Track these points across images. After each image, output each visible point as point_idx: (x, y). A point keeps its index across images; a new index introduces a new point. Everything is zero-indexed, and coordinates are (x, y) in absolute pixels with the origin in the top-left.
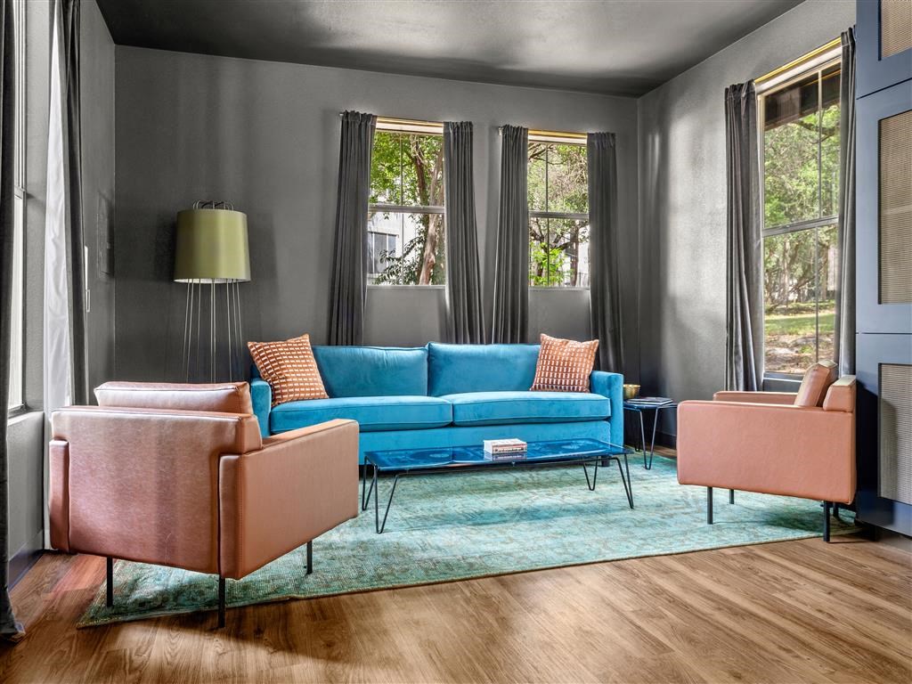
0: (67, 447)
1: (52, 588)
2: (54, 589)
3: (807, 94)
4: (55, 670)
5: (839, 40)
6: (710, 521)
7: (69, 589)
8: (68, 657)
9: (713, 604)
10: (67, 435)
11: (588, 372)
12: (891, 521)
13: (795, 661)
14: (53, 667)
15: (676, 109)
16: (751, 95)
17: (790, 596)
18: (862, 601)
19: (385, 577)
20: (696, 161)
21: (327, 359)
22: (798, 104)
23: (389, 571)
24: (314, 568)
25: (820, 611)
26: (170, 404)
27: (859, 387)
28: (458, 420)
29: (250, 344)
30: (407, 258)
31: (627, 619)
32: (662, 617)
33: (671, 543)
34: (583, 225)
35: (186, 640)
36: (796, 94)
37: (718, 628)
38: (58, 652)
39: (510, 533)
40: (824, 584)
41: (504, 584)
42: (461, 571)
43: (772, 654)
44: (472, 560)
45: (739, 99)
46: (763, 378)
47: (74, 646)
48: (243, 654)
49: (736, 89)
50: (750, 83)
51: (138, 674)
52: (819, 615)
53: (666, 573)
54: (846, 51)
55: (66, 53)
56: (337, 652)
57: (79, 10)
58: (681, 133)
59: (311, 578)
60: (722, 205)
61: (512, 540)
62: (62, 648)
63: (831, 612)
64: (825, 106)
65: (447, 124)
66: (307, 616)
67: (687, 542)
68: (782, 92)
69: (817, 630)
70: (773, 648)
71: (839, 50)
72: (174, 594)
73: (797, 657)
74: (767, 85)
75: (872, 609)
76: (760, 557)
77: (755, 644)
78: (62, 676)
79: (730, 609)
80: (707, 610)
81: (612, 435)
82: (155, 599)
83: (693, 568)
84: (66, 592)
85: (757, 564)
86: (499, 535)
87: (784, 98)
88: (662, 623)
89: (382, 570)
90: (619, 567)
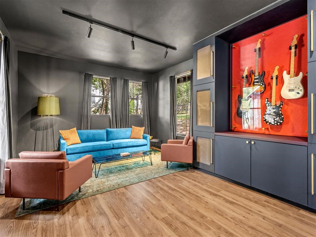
0: (10, 171)
1: (4, 206)
2: (4, 207)
3: (185, 79)
4: (10, 233)
5: (190, 71)
6: (167, 168)
7: (10, 206)
8: (13, 227)
9: (168, 188)
10: (11, 167)
11: (142, 134)
12: (199, 166)
13: (183, 199)
14: (9, 232)
15: (160, 79)
16: (174, 78)
17: (182, 184)
18: (194, 184)
19: (99, 191)
20: (164, 90)
21: (81, 133)
22: (183, 80)
23: (100, 189)
24: (81, 190)
25: (187, 187)
26: (43, 157)
27: (193, 141)
28: (114, 147)
29: (60, 131)
30: (99, 103)
31: (152, 194)
32: (159, 193)
33: (160, 174)
34: (140, 94)
35: (49, 217)
36: (183, 79)
37: (169, 194)
38: (10, 227)
39: (127, 175)
40: (188, 181)
41: (126, 189)
42: (117, 187)
43: (179, 199)
44: (119, 183)
45: (172, 79)
46: (176, 135)
47: (15, 224)
48: (65, 218)
49: (171, 77)
50: (174, 76)
51: (36, 229)
52: (187, 188)
53: (159, 181)
54: (191, 73)
55: (6, 59)
56: (89, 213)
57: (9, 47)
58: (161, 84)
59: (80, 193)
60: (169, 99)
61: (127, 177)
62: (11, 225)
63: (189, 187)
64: (188, 81)
65: (110, 78)
66: (80, 204)
67: (163, 173)
68: (180, 78)
69: (187, 192)
70: (179, 197)
71: (190, 73)
72: (43, 203)
73: (183, 198)
74: (178, 77)
75: (196, 185)
76: (177, 175)
77: (176, 197)
78: (12, 234)
79: (171, 189)
80: (167, 190)
81: (147, 148)
82: (38, 205)
83: (164, 180)
84: (9, 207)
85: (176, 177)
86: (125, 176)
87: (180, 79)
88: (159, 194)
89: (98, 189)
90: (150, 181)
